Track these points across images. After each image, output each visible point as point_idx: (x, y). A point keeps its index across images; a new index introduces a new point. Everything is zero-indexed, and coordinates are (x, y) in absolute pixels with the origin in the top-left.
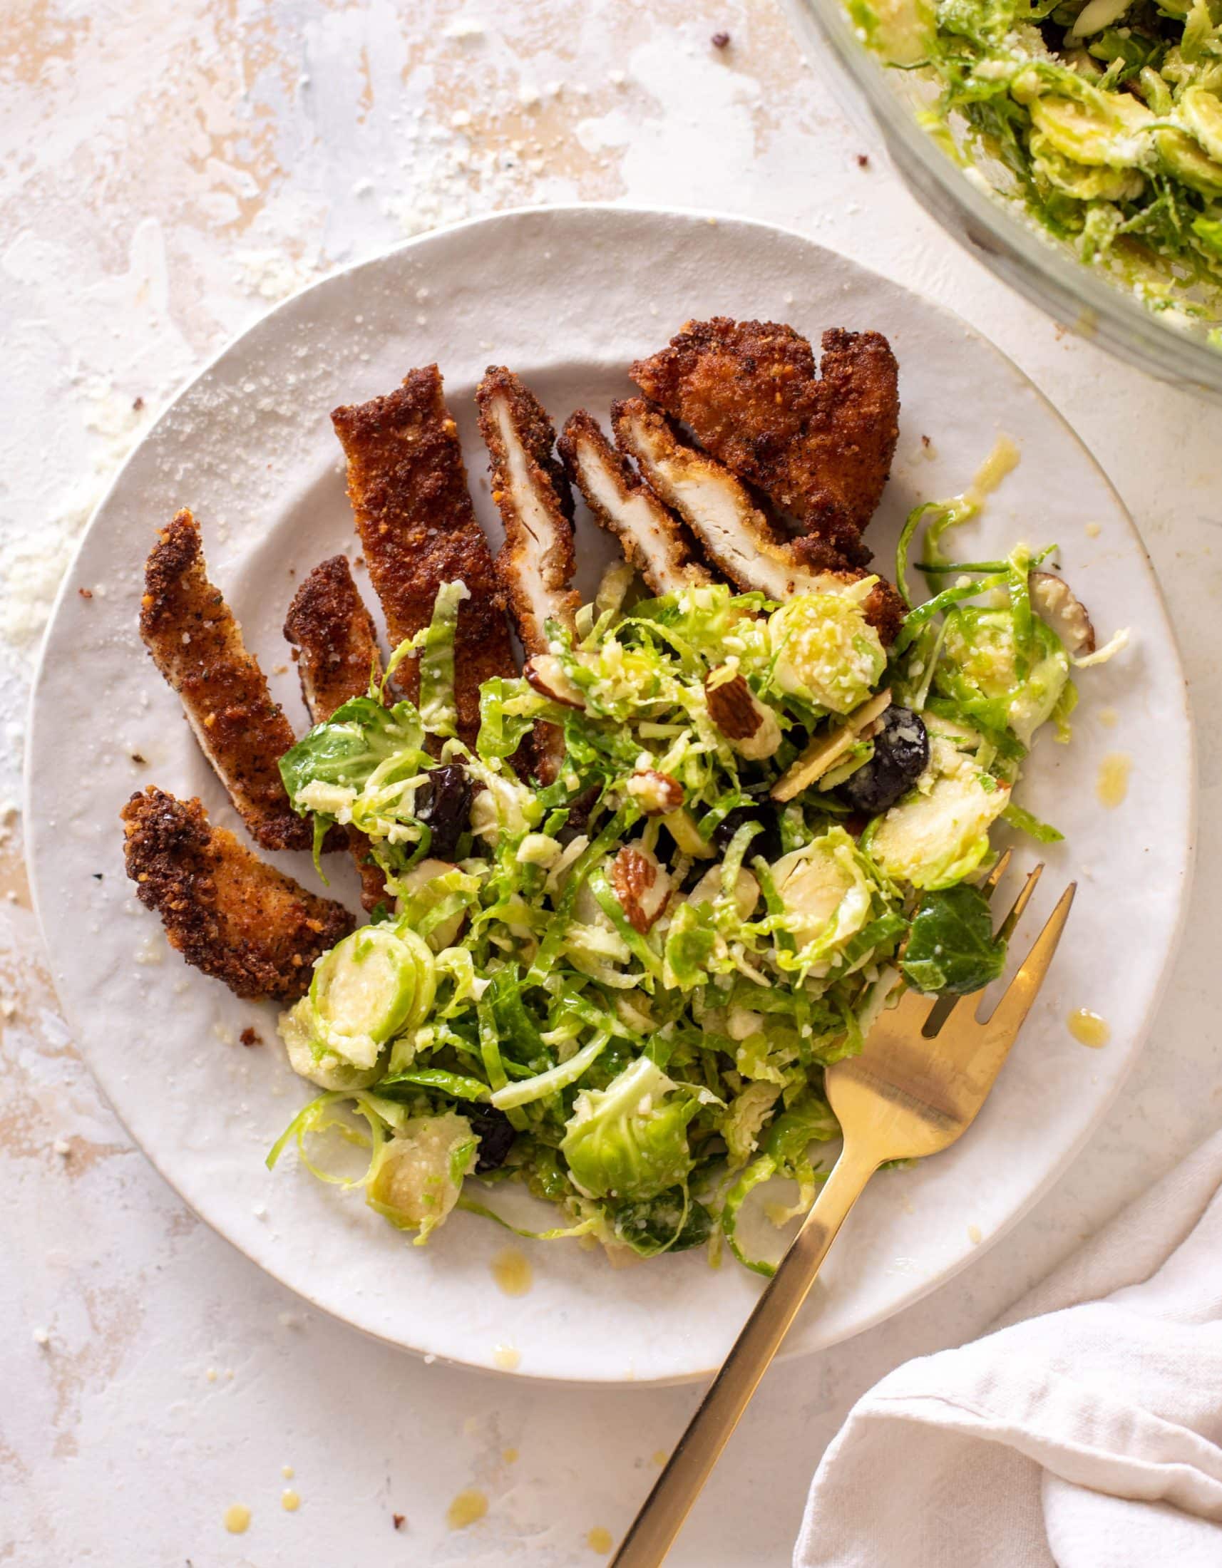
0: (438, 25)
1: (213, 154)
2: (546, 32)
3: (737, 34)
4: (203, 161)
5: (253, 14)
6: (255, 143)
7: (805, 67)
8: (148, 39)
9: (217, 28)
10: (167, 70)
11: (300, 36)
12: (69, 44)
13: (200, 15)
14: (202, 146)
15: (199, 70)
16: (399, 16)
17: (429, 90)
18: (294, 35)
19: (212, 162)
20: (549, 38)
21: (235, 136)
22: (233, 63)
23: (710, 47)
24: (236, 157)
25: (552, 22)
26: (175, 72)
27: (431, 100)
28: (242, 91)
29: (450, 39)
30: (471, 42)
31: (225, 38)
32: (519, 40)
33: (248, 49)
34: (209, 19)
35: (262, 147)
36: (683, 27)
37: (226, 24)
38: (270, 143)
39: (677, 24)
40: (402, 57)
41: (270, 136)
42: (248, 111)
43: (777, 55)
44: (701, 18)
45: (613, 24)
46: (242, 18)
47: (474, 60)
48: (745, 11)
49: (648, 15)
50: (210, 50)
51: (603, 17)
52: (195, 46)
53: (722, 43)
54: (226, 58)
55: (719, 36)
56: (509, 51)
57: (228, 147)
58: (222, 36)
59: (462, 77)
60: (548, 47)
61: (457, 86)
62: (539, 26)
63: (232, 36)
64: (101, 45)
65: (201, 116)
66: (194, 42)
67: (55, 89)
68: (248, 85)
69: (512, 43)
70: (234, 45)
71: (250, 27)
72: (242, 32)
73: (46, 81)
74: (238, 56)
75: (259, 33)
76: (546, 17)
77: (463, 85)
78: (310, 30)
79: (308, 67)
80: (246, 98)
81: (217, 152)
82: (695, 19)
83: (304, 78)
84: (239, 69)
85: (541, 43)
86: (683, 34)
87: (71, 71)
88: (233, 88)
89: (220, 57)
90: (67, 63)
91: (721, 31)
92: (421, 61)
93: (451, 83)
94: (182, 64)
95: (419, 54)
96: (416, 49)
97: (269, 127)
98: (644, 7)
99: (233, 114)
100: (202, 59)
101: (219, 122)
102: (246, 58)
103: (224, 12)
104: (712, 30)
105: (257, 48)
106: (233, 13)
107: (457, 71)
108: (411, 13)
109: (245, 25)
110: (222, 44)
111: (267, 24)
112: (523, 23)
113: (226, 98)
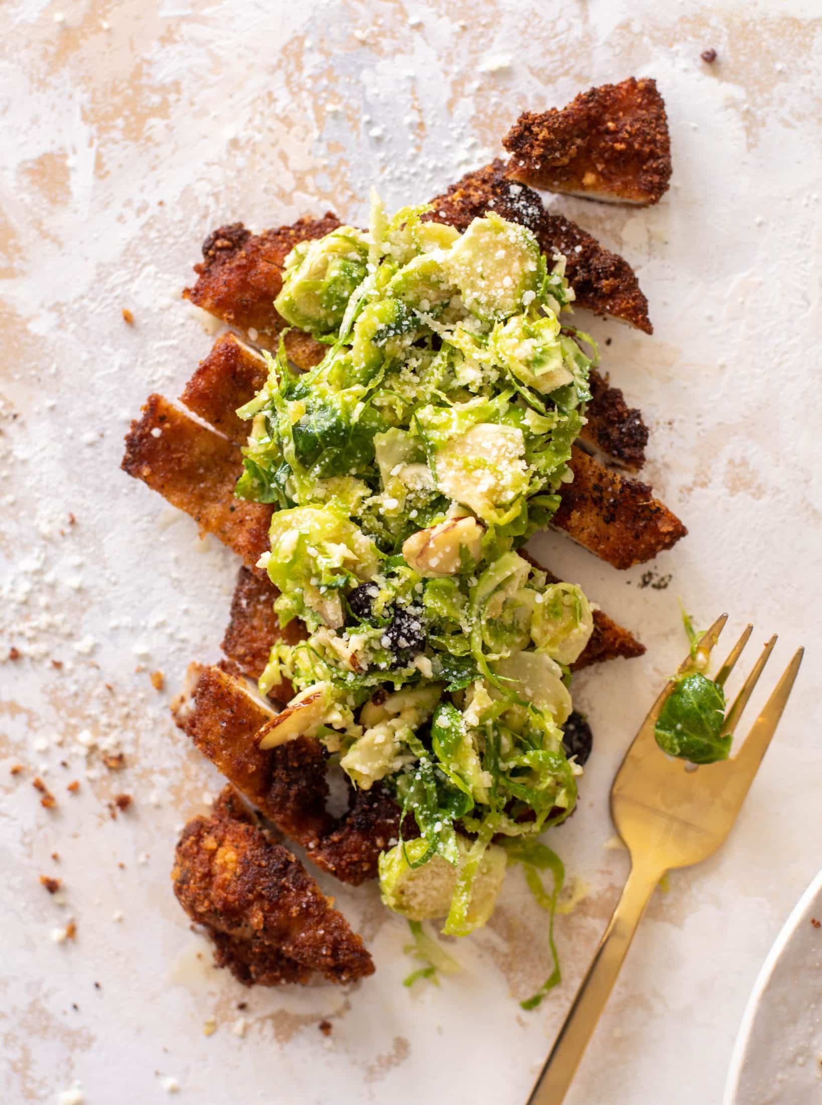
0: (474, 63)
1: (297, 188)
2: (563, 61)
3: (721, 50)
4: (290, 194)
5: (315, 67)
6: (333, 174)
7: (780, 72)
8: (231, 96)
9: (288, 82)
10: (250, 120)
11: (358, 82)
12: (165, 103)
13: (273, 70)
14: (288, 182)
15: (277, 117)
16: (440, 58)
17: (473, 118)
18: (353, 81)
19: (298, 195)
20: (566, 66)
21: (313, 171)
22: (305, 110)
23: (700, 62)
24: (318, 188)
25: (567, 52)
26: (257, 121)
27: (474, 127)
28: (316, 134)
29: (483, 74)
30: (502, 75)
31: (295, 89)
32: (542, 70)
33: (315, 96)
34: (280, 75)
35: (338, 178)
36: (676, 47)
37: (295, 77)
38: (344, 175)
39: (671, 46)
40: (446, 94)
41: (343, 169)
42: (322, 150)
43: (756, 64)
44: (690, 38)
45: (618, 50)
46: (307, 71)
47: (506, 90)
48: (725, 30)
49: (646, 39)
50: (284, 100)
51: (608, 44)
52: (271, 98)
53: (710, 58)
54: (299, 106)
55: (708, 53)
56: (535, 81)
57: (309, 180)
58: (294, 88)
59: (497, 105)
60: (566, 73)
61: (494, 112)
62: (557, 57)
63: (301, 88)
64: (192, 104)
65: (284, 157)
66: (270, 94)
67: (157, 145)
68: (320, 127)
69: (536, 73)
70: (304, 94)
71: (315, 78)
72: (309, 84)
73: (149, 139)
74: (308, 103)
75: (325, 82)
76: (562, 48)
77: (499, 112)
78: (366, 76)
79: (368, 107)
80: (320, 140)
81: (301, 184)
82: (685, 39)
83: (366, 118)
84: (311, 114)
85: (561, 70)
86: (677, 54)
87: (170, 129)
88: (308, 131)
89: (293, 106)
90: (165, 122)
91: (708, 48)
92: (462, 95)
93: (490, 111)
94: (262, 114)
95: (459, 89)
96: (458, 84)
97: (342, 161)
98: (642, 33)
99: (310, 153)
100: (279, 108)
101: (298, 162)
102: (315, 104)
103: (292, 67)
104: (702, 48)
105: (324, 95)
106: (300, 67)
107: (494, 100)
108: (449, 55)
109: (310, 77)
110: (293, 94)
111: (329, 73)
112: (544, 55)
113: (303, 140)
